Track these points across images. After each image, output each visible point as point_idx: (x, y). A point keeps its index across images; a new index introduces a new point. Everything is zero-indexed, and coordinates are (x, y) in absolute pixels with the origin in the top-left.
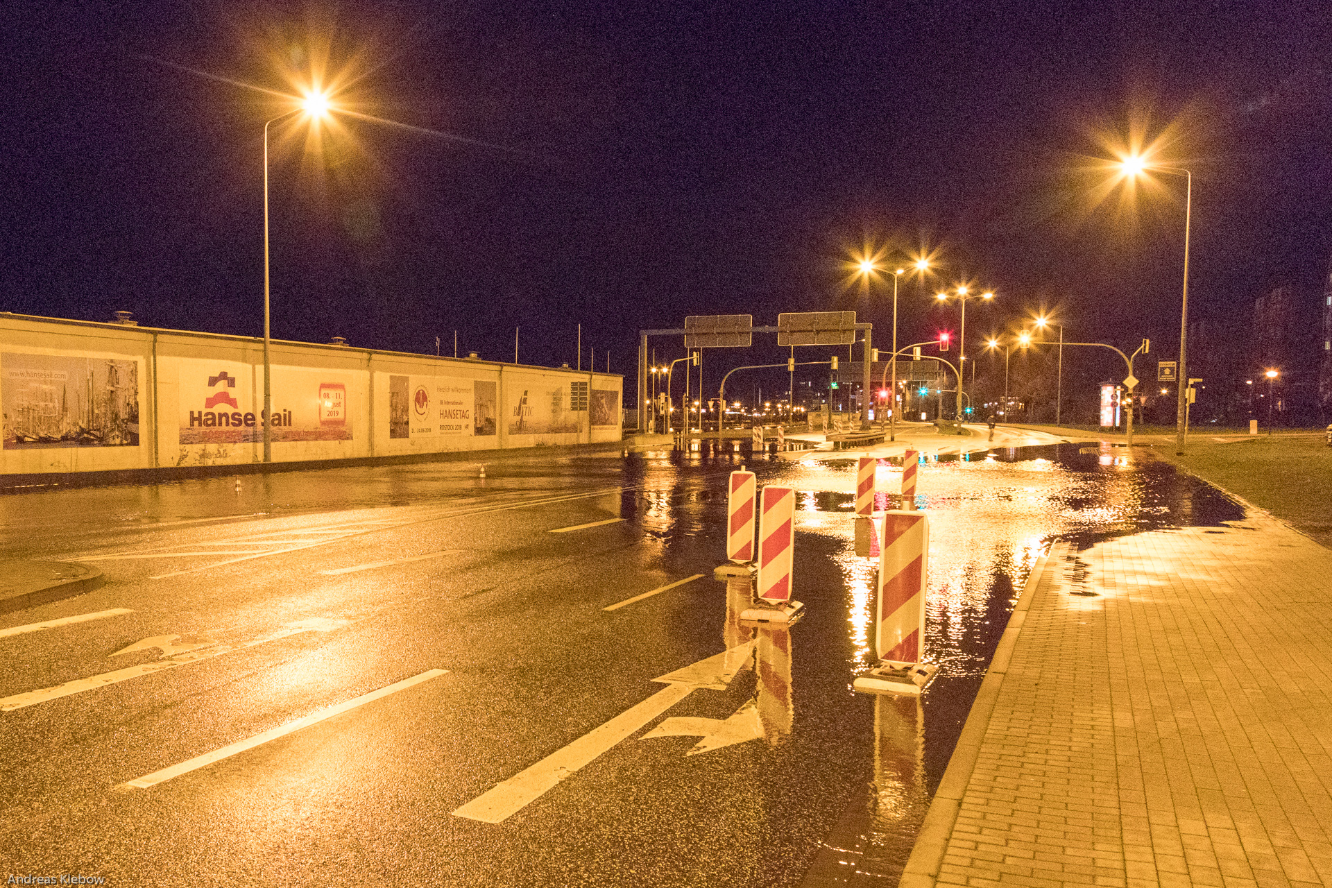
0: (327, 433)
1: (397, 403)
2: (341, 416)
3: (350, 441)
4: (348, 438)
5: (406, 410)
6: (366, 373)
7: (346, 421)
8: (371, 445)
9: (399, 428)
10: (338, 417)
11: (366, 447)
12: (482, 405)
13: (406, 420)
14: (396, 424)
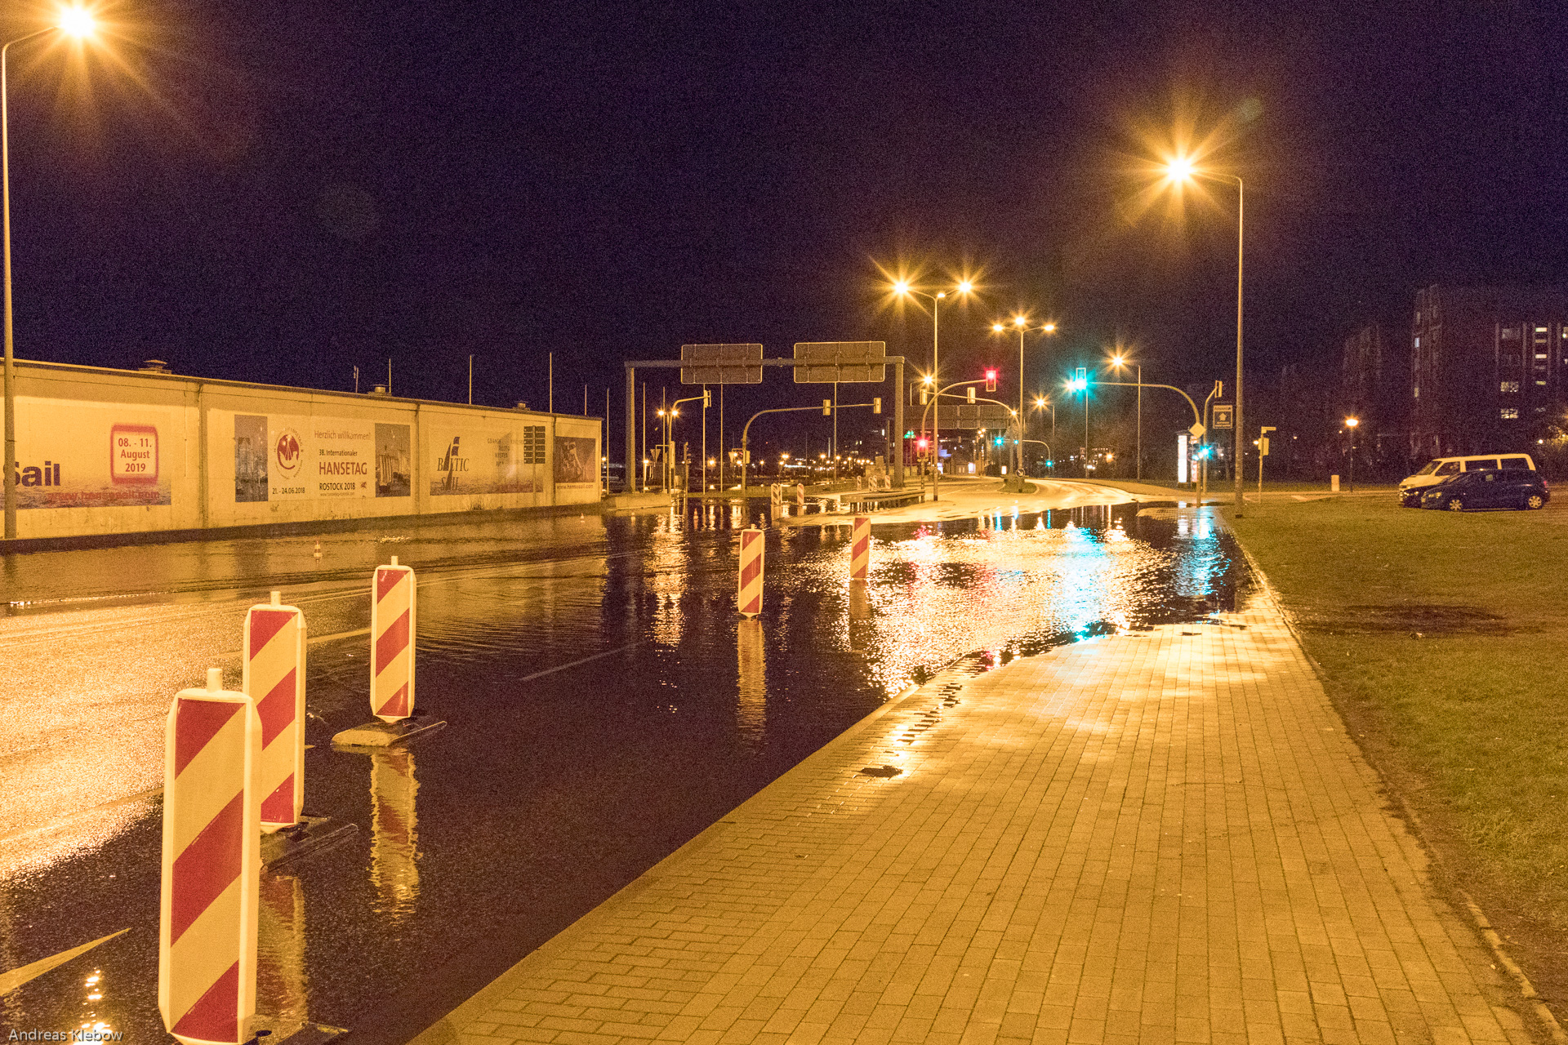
0: (126, 496)
1: (247, 452)
2: (150, 471)
3: (165, 507)
4: (161, 503)
5: (263, 462)
6: (194, 412)
7: (159, 479)
8: (203, 510)
9: (250, 487)
10: (145, 472)
11: (196, 514)
12: (387, 457)
13: (262, 474)
14: (244, 481)
